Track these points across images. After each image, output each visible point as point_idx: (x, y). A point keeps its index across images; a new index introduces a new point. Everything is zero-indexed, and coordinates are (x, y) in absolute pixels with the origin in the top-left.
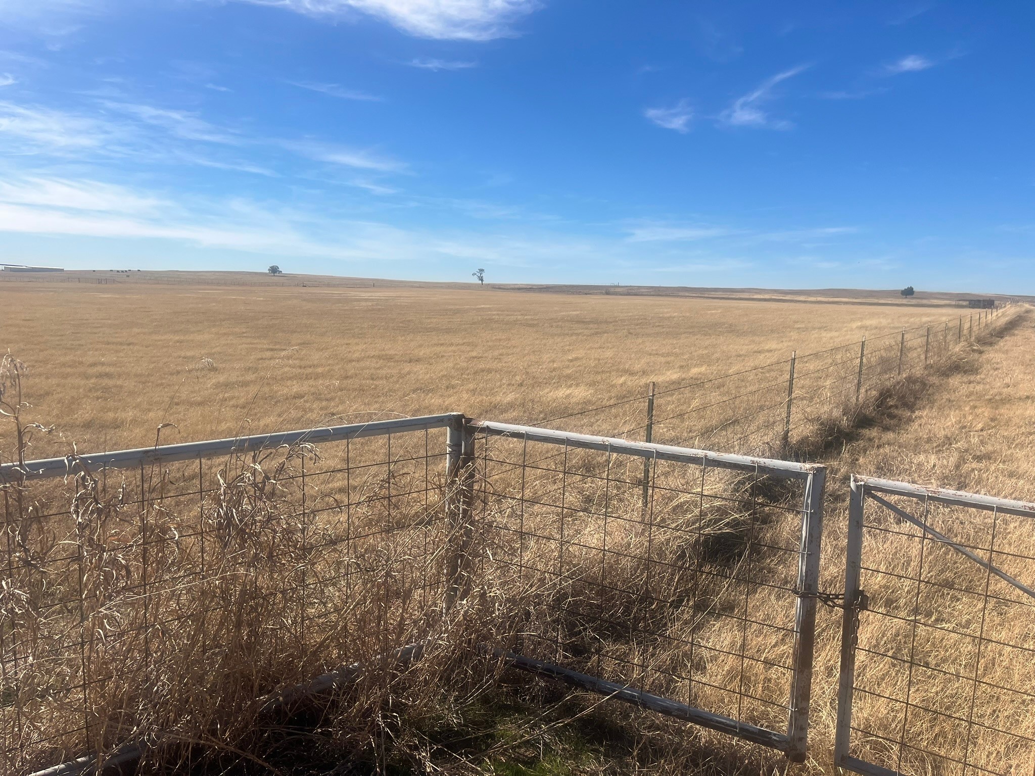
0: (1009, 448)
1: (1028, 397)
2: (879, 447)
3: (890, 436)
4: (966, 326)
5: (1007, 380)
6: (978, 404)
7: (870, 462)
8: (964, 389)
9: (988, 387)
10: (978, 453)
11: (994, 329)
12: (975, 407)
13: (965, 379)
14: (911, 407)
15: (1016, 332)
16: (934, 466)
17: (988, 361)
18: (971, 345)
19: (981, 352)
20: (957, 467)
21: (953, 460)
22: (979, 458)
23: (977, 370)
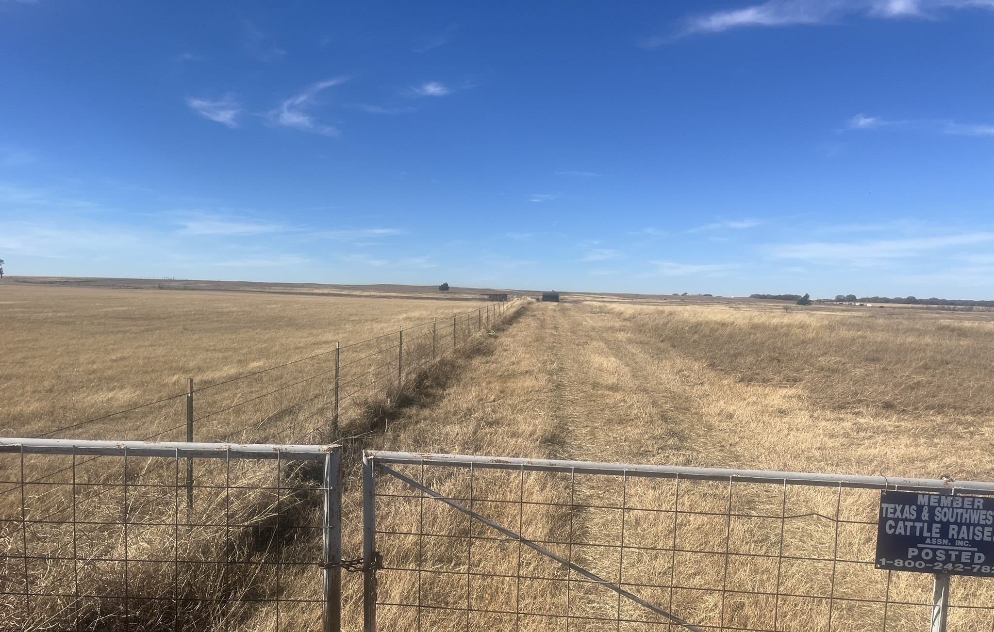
0: (513, 413)
1: (527, 372)
2: (417, 422)
3: (426, 412)
4: (485, 316)
5: (513, 359)
6: (491, 380)
7: (409, 436)
8: (483, 369)
9: (499, 365)
10: (490, 420)
11: (505, 318)
12: (490, 383)
13: (484, 360)
14: (443, 386)
15: (521, 320)
16: (457, 434)
17: (501, 344)
18: (489, 332)
19: (496, 337)
20: (475, 433)
21: (471, 428)
22: (490, 424)
23: (492, 352)
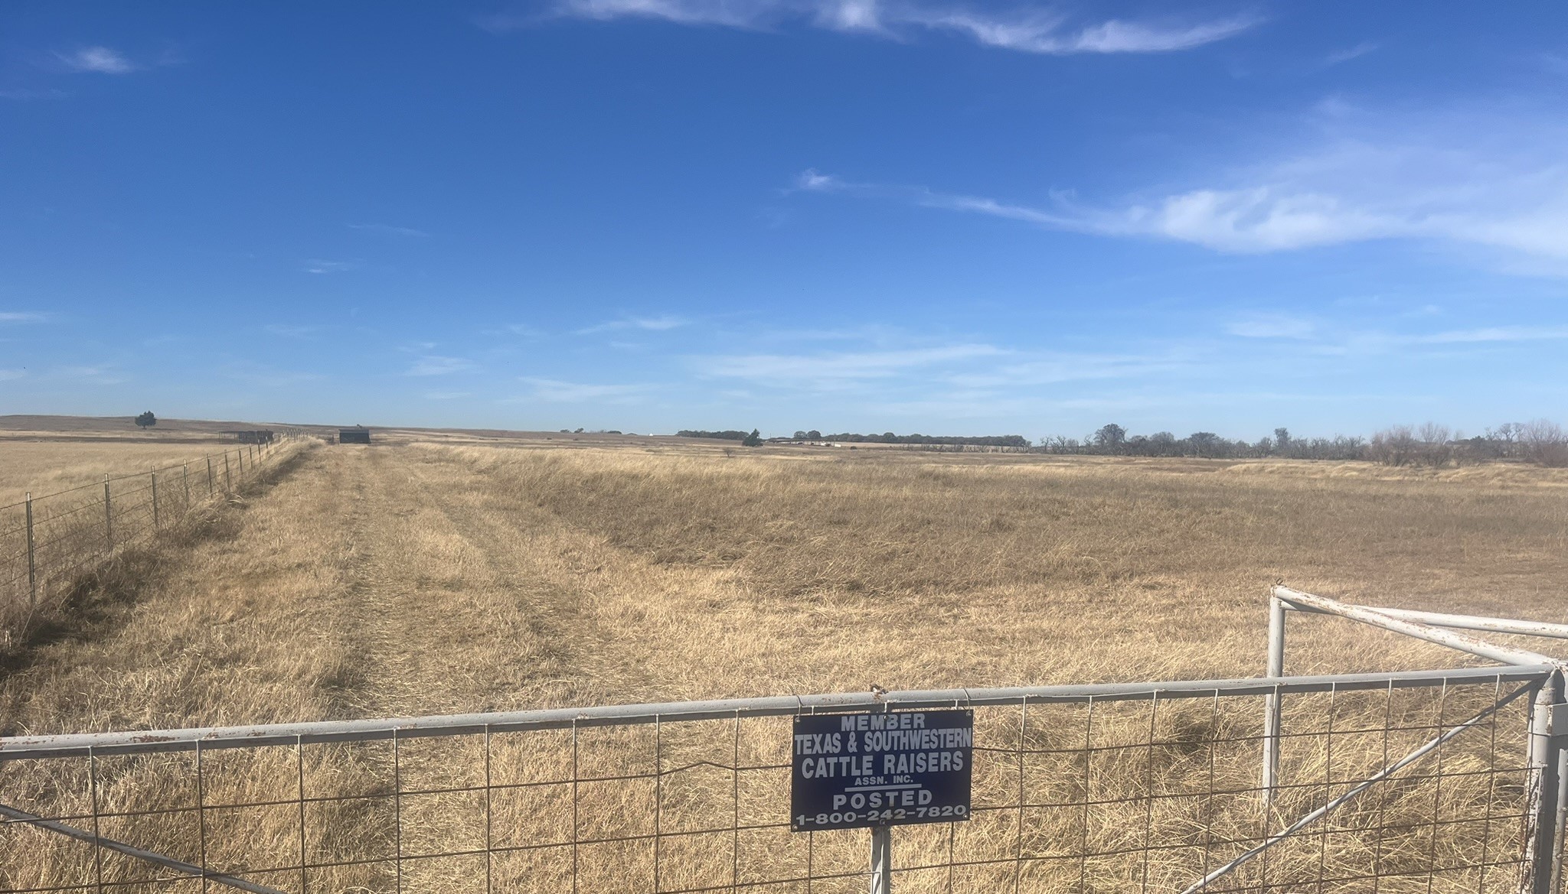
0: (268, 639)
1: (299, 566)
2: (68, 671)
3: (90, 650)
4: (220, 470)
5: (275, 544)
6: (229, 583)
7: (47, 699)
8: (214, 562)
9: (247, 556)
10: (221, 655)
11: (264, 473)
12: (226, 588)
13: (216, 549)
14: (130, 600)
15: (295, 476)
16: (149, 686)
17: (253, 519)
18: (229, 496)
19: (244, 507)
20: (186, 681)
21: (179, 674)
22: (221, 663)
23: (235, 534)
